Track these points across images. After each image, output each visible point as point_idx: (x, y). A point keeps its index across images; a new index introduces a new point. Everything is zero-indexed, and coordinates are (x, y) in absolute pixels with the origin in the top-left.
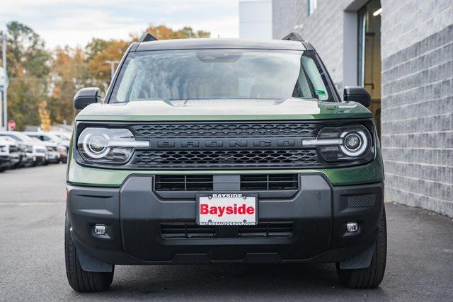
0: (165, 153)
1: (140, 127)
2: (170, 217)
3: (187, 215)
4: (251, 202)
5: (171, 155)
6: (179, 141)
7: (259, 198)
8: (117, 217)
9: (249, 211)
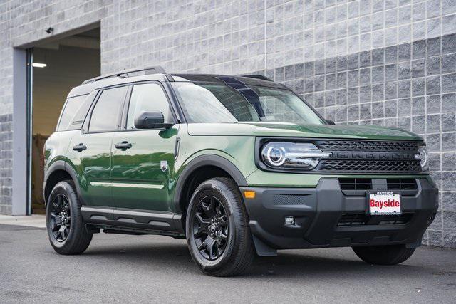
0: (341, 162)
1: (323, 142)
2: (351, 209)
3: (361, 208)
4: (397, 198)
5: (345, 163)
6: (349, 153)
7: (402, 195)
8: (315, 210)
9: (396, 204)
